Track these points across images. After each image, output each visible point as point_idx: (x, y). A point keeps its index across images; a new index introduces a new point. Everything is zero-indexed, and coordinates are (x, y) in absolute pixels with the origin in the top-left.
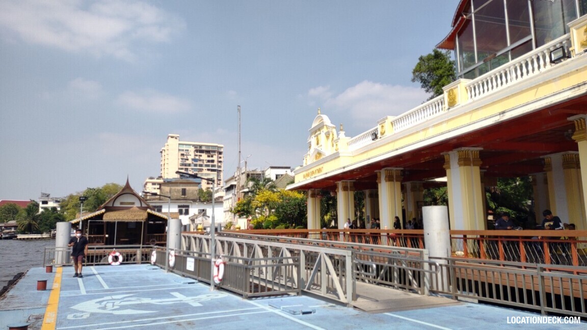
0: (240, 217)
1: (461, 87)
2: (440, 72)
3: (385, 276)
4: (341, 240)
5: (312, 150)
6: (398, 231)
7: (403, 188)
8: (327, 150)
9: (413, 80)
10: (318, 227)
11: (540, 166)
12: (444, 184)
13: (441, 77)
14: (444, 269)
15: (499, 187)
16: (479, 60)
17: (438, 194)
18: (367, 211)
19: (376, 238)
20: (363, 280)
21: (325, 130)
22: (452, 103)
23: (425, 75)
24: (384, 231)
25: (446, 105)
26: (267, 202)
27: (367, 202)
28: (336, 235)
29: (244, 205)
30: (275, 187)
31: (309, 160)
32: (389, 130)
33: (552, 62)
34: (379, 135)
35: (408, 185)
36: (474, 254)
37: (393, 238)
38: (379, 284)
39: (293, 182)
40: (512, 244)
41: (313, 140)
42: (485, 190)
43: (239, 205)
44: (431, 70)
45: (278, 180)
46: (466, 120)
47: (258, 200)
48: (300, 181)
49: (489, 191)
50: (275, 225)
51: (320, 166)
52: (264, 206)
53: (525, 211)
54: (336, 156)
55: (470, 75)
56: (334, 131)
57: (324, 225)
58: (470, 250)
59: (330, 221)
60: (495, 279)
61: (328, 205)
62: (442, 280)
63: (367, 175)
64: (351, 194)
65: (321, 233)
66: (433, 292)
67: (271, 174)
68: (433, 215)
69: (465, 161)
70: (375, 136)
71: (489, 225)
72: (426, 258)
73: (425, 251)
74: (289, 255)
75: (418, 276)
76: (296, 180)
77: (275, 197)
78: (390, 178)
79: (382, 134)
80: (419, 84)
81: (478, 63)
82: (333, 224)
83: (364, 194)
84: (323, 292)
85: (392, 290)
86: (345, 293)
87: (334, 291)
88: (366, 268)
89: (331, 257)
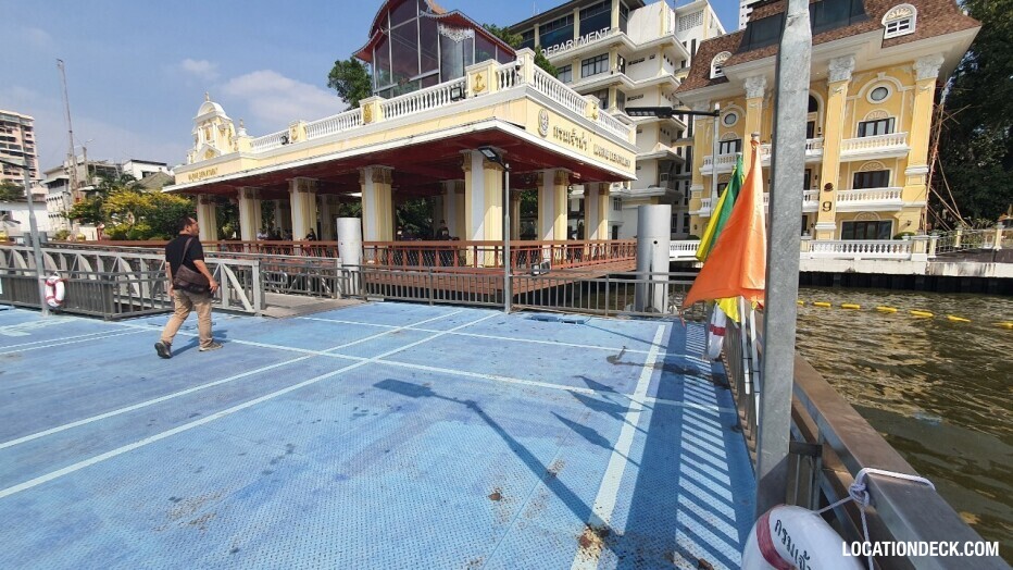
0: (82, 224)
1: (377, 103)
2: (358, 83)
3: (297, 285)
4: (246, 251)
5: (200, 146)
6: (313, 243)
7: (318, 201)
8: (224, 148)
9: (329, 86)
10: (214, 237)
11: (439, 190)
12: (360, 199)
13: (358, 89)
14: (356, 274)
15: (406, 206)
16: (394, 81)
17: (354, 209)
18: (277, 223)
19: (288, 250)
20: (273, 291)
21: (218, 122)
22: (368, 120)
23: (342, 83)
24: (297, 243)
25: (362, 120)
26: (131, 206)
27: (278, 213)
28: (239, 247)
29: (89, 208)
30: (143, 188)
31: (198, 157)
32: (302, 137)
33: (452, 99)
34: (290, 140)
35: (324, 197)
36: (383, 262)
37: (308, 250)
38: (290, 293)
39: (172, 183)
40: (413, 252)
41: (201, 134)
42: (395, 207)
43: (78, 208)
44: (349, 79)
45: (147, 178)
46: (380, 138)
47: (114, 201)
48: (184, 181)
49: (399, 209)
50: (147, 235)
51: (214, 167)
52: (125, 211)
53: (426, 227)
54: (235, 156)
55: (386, 94)
56: (232, 125)
57: (221, 236)
58: (380, 259)
59: (230, 233)
60: (397, 281)
61: (227, 214)
62: (353, 284)
63: (276, 182)
64: (258, 203)
65: (219, 245)
66: (344, 296)
67: (137, 171)
68: (348, 227)
69: (378, 178)
70: (286, 140)
71: (397, 238)
72: (339, 266)
73: (339, 260)
75: (331, 283)
76: (177, 182)
77: (144, 200)
78: (303, 189)
79: (294, 139)
80: (334, 90)
81: (393, 85)
82: (235, 235)
83: (272, 204)
84: (225, 305)
85: (304, 297)
86: (252, 304)
87: (240, 303)
88: (276, 277)
89: (234, 268)
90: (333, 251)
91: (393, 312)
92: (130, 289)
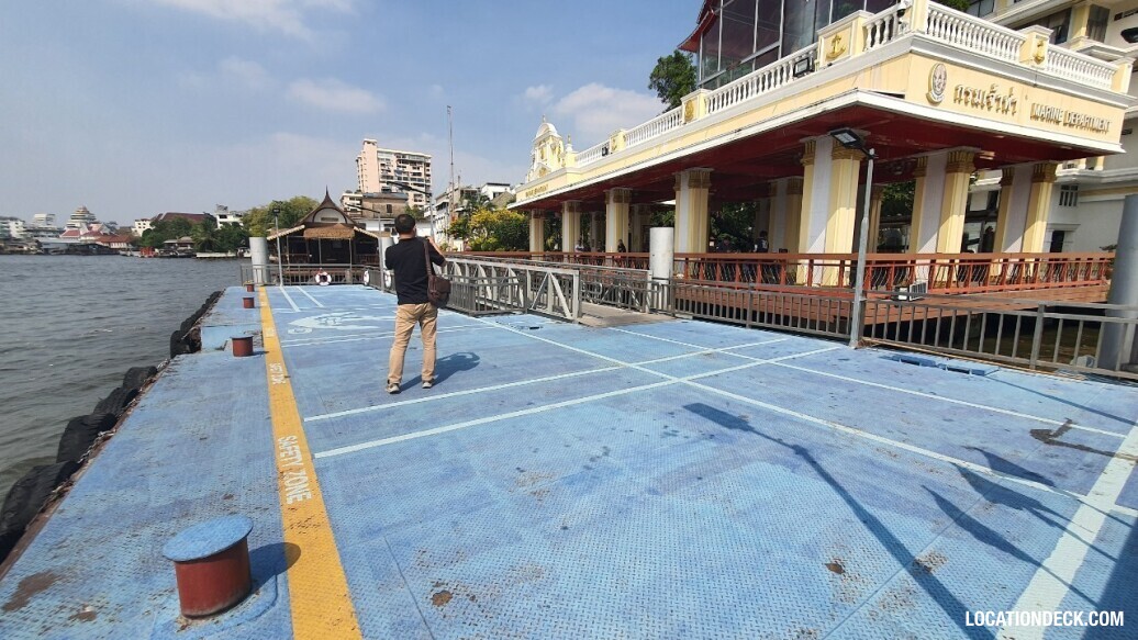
0: (456, 238)
1: (700, 99)
2: (680, 78)
3: (609, 297)
4: (565, 262)
5: (535, 165)
6: (623, 254)
7: (631, 210)
8: (553, 164)
9: (650, 87)
10: (541, 249)
11: (766, 191)
12: (673, 207)
13: (680, 85)
14: (666, 288)
15: (723, 214)
16: (722, 68)
17: (664, 218)
18: (592, 235)
19: (600, 261)
20: (588, 301)
21: (551, 141)
22: (689, 118)
23: (662, 81)
24: (610, 254)
25: (683, 119)
26: (485, 223)
27: (593, 224)
28: (560, 258)
29: (460, 225)
30: (494, 206)
31: (534, 176)
32: (621, 145)
33: (795, 75)
34: (610, 151)
35: (636, 207)
36: (693, 276)
37: (619, 262)
38: (603, 304)
39: (513, 201)
40: (729, 266)
41: (538, 154)
42: (711, 215)
43: (454, 225)
44: (670, 76)
45: (497, 198)
46: (701, 137)
47: (475, 220)
48: (522, 200)
49: (714, 216)
50: (495, 247)
51: (545, 184)
52: (481, 227)
53: (745, 238)
54: (563, 172)
55: (711, 85)
56: (561, 143)
57: (547, 248)
58: (690, 272)
59: (553, 245)
60: (709, 299)
61: (552, 227)
62: (661, 299)
63: (594, 195)
64: (577, 216)
65: (544, 256)
66: (653, 310)
67: (489, 191)
68: (660, 237)
69: (695, 183)
70: (606, 152)
71: (710, 250)
72: (650, 279)
73: (650, 272)
74: (514, 275)
75: (641, 296)
76: (518, 200)
77: (494, 217)
78: (618, 199)
79: (614, 149)
80: (655, 91)
81: (720, 72)
82: (556, 247)
83: (590, 216)
84: (549, 311)
85: (615, 308)
86: (571, 311)
87: (561, 310)
88: (591, 287)
89: (558, 276)
90: (644, 263)
91: (703, 332)
92: (485, 293)
